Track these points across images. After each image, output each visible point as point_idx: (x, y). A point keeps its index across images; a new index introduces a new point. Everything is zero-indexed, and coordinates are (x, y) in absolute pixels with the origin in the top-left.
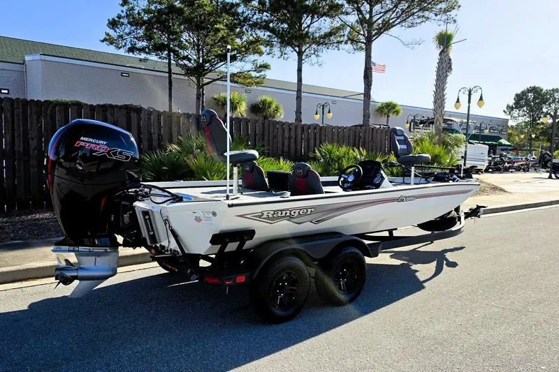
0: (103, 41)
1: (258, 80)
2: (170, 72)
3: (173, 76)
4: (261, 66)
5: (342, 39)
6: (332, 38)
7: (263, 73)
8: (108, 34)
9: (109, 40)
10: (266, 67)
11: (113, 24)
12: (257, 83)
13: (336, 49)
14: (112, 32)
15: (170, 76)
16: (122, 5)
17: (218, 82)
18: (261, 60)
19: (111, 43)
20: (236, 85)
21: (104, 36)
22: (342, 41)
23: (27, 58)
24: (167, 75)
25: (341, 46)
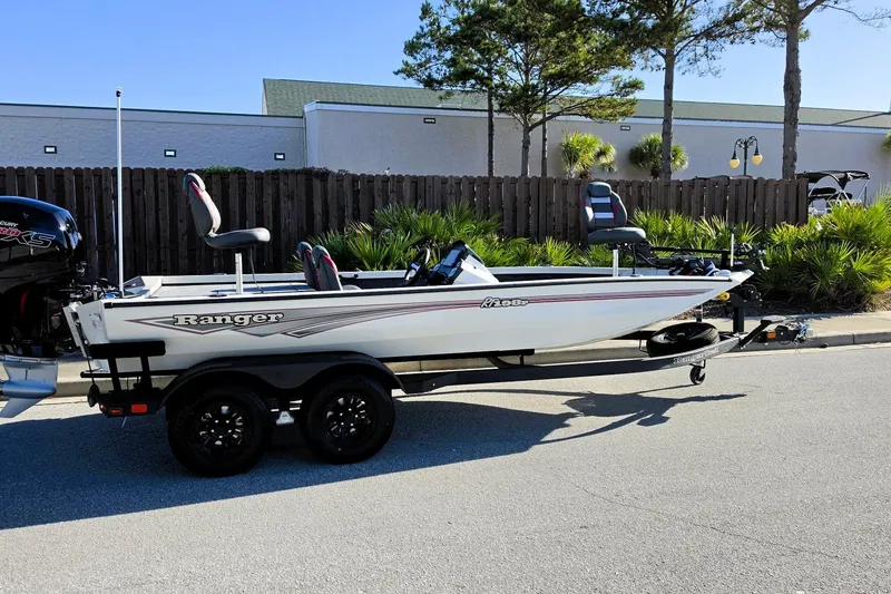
0: (396, 73)
1: (624, 108)
2: (490, 111)
3: (495, 115)
4: (625, 86)
5: (756, 24)
6: (741, 24)
7: (630, 97)
8: (406, 64)
9: (408, 72)
10: (635, 85)
11: (411, 48)
12: (624, 114)
13: (748, 42)
14: (411, 60)
15: (491, 117)
16: (422, 19)
17: (558, 118)
18: (626, 75)
19: (410, 75)
20: (589, 119)
21: (401, 66)
22: (759, 28)
23: (307, 109)
24: (486, 114)
25: (757, 36)
